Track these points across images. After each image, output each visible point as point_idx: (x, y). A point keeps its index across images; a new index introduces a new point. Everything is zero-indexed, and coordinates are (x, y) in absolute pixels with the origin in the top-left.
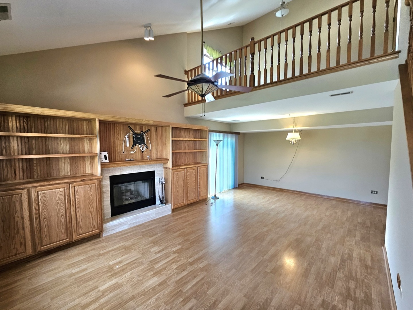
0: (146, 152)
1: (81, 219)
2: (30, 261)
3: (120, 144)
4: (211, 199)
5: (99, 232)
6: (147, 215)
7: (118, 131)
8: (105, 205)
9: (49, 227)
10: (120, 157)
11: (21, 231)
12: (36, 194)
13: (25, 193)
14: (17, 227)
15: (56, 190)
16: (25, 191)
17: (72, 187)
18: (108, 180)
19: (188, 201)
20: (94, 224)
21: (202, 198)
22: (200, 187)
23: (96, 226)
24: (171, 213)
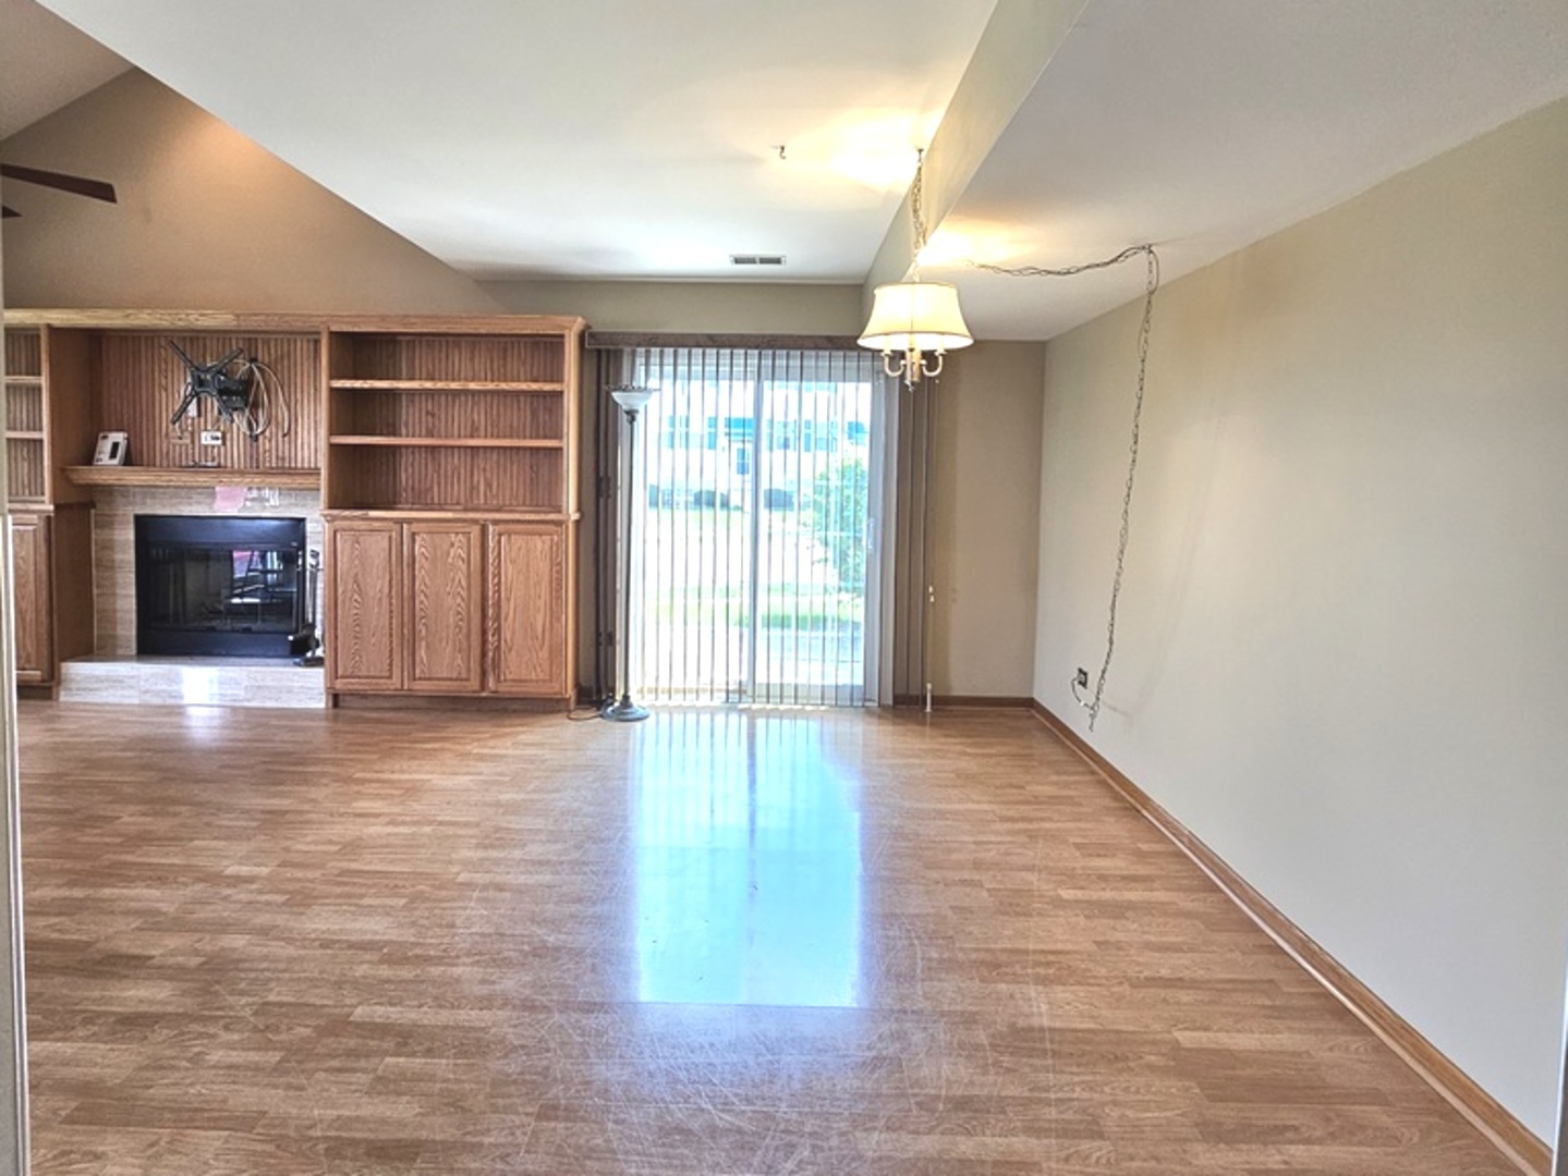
0: (269, 440)
3: (170, 407)
5: (39, 678)
6: (212, 681)
8: (119, 608)
10: (168, 451)
18: (131, 529)
19: (420, 679)
20: (30, 649)
21: (516, 689)
22: (498, 630)
23: (33, 659)
24: (322, 705)
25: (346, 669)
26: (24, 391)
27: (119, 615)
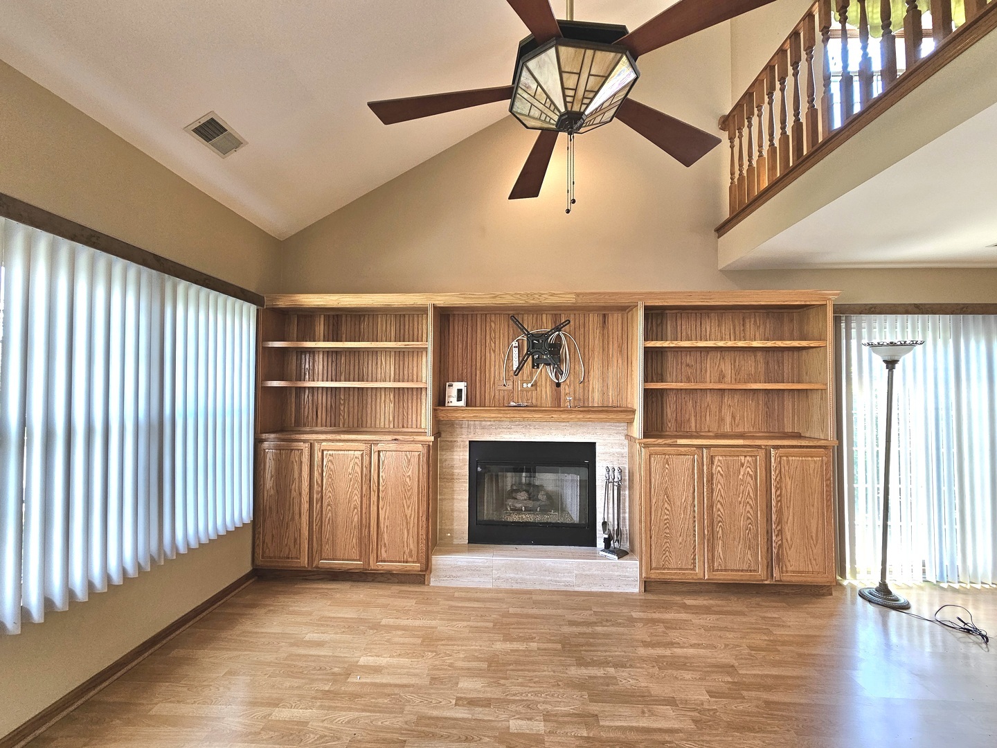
0: (569, 386)
1: (387, 526)
2: (307, 579)
3: (497, 363)
4: (860, 600)
5: (419, 569)
6: (550, 571)
7: (495, 331)
8: (456, 509)
9: (333, 522)
10: (495, 395)
11: (297, 517)
12: (320, 454)
13: (305, 447)
14: (293, 508)
15: (350, 452)
16: (307, 445)
17: (374, 453)
18: (466, 451)
19: (718, 570)
20: (412, 547)
21: (795, 579)
22: (780, 532)
23: (414, 553)
24: (636, 590)
25: (658, 562)
26: (393, 353)
27: (455, 514)
